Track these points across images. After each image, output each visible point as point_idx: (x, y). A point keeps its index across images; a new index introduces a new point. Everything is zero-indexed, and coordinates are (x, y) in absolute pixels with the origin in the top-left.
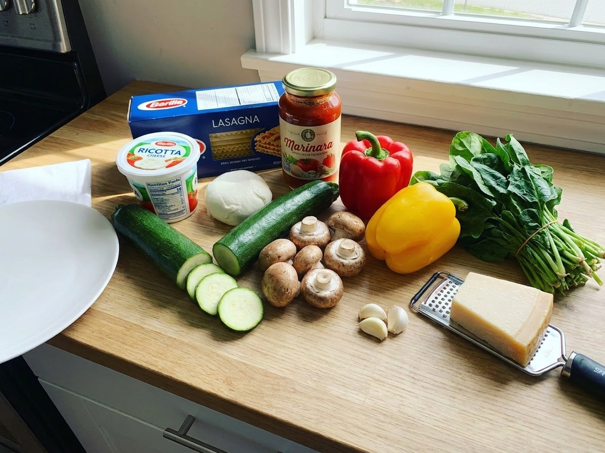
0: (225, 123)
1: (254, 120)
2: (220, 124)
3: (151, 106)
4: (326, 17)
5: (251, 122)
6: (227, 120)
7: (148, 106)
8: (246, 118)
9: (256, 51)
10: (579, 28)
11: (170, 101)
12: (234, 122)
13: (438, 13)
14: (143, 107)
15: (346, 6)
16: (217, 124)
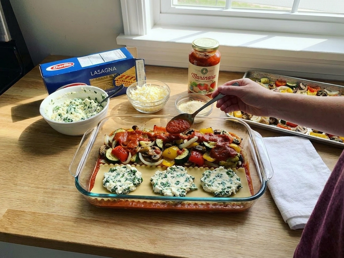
0: (98, 72)
1: (114, 69)
2: (95, 73)
3: (54, 68)
4: (161, 13)
5: (112, 70)
6: (99, 71)
7: (52, 68)
8: (109, 68)
9: (124, 35)
10: (296, 13)
11: (64, 64)
12: (103, 71)
13: (223, 8)
14: (49, 69)
15: (172, 6)
16: (93, 73)
